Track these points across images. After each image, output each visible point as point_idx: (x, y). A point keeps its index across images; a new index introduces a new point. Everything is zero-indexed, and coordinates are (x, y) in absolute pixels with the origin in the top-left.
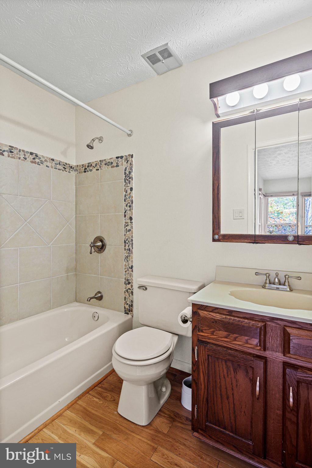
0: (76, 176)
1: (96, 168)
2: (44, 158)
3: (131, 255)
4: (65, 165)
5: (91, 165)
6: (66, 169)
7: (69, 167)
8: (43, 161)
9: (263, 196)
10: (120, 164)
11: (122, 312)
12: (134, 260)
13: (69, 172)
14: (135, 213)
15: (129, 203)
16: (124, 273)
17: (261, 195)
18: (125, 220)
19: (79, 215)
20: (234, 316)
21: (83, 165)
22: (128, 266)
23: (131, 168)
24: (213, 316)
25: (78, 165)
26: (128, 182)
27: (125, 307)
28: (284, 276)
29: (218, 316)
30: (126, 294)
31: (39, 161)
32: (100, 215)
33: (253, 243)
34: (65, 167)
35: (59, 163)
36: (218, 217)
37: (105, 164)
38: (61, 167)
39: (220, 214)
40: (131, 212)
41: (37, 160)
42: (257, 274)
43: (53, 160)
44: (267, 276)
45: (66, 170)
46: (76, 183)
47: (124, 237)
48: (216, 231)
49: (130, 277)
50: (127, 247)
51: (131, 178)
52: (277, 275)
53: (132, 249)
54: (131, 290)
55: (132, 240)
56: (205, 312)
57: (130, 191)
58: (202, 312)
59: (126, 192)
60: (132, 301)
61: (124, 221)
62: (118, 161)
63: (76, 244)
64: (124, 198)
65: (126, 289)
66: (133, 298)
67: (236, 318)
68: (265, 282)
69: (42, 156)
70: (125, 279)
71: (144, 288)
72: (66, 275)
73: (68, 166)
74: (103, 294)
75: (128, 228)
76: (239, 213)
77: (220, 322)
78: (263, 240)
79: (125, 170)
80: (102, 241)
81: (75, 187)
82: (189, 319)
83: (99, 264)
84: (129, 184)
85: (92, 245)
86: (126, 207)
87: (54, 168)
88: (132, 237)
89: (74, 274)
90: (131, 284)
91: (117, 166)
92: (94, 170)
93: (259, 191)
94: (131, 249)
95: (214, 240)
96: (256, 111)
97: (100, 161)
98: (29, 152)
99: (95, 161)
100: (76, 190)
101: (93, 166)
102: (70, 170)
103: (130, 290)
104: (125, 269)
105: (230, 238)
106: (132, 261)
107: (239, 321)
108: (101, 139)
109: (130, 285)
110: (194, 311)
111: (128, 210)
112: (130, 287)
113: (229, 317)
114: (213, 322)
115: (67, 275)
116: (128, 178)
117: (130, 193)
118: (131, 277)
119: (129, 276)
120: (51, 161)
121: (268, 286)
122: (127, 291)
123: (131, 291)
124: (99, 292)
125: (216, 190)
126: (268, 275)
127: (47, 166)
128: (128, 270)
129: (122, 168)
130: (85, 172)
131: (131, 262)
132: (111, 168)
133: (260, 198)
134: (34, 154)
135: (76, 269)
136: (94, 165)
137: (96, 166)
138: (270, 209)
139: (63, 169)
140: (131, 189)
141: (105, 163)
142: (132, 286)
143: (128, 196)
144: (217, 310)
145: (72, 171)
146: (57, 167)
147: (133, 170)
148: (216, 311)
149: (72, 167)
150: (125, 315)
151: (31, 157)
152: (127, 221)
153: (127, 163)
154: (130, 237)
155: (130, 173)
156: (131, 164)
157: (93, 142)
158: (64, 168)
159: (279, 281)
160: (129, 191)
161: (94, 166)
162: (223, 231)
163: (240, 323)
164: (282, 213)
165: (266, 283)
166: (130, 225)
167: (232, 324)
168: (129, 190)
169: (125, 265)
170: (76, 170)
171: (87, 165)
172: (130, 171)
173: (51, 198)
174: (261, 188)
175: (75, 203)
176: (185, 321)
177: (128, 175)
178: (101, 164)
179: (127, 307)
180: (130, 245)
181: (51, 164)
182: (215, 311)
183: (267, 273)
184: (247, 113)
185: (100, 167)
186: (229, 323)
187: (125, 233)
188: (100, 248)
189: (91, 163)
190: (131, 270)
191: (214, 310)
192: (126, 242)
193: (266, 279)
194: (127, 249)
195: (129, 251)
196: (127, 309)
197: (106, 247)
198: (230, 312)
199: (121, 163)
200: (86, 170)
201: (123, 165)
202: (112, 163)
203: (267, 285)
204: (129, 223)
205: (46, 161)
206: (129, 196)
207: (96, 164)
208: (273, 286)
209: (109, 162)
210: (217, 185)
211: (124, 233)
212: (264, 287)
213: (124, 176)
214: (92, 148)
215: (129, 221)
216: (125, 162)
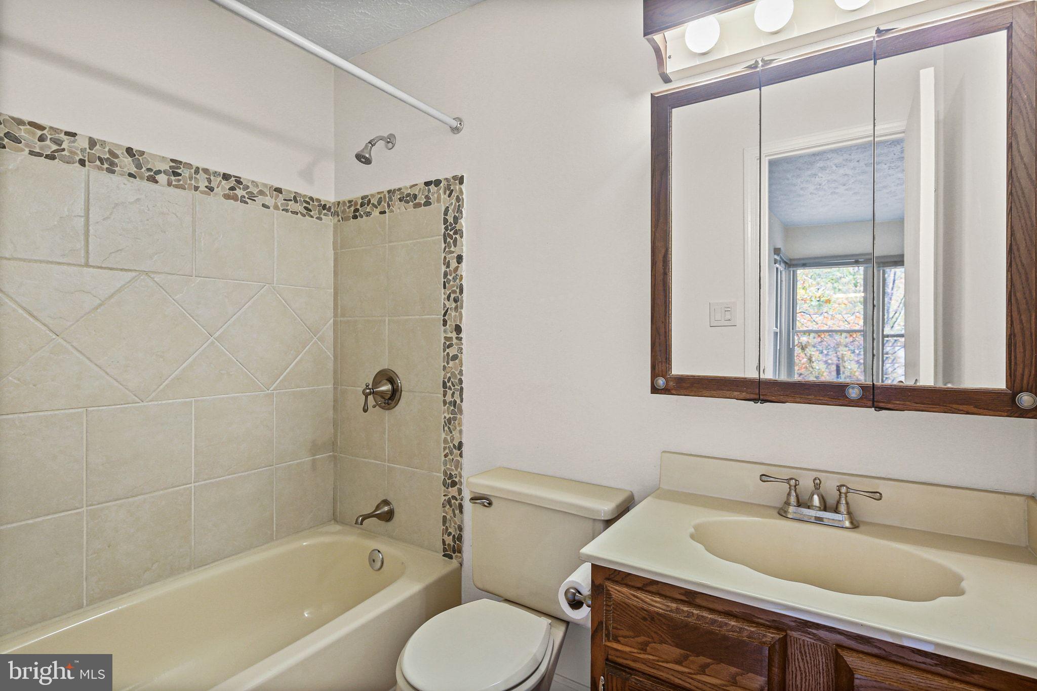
0: (335, 227)
1: (379, 209)
2: (257, 186)
3: (458, 416)
4: (308, 203)
5: (369, 201)
6: (311, 211)
7: (320, 205)
8: (254, 194)
9: (783, 265)
10: (433, 198)
11: (436, 552)
12: (464, 428)
13: (319, 219)
14: (468, 317)
15: (454, 292)
16: (443, 458)
17: (780, 264)
18: (445, 331)
19: (342, 319)
20: (699, 607)
21: (350, 202)
22: (452, 442)
23: (458, 209)
24: (646, 602)
25: (339, 202)
26: (452, 241)
27: (444, 541)
28: (835, 488)
29: (657, 604)
30: (446, 509)
31: (244, 193)
32: (389, 320)
33: (755, 400)
34: (310, 207)
35: (295, 198)
36: (665, 332)
37: (400, 200)
38: (299, 208)
39: (670, 323)
40: (457, 314)
41: (240, 192)
42: (764, 478)
43: (279, 190)
44: (790, 486)
45: (312, 213)
46: (335, 243)
47: (443, 373)
48: (659, 368)
49: (456, 468)
50: (449, 398)
51: (459, 232)
52: (817, 486)
53: (462, 401)
54: (459, 501)
55: (461, 381)
56: (625, 590)
57: (457, 265)
58: (616, 590)
59: (448, 266)
60: (460, 528)
61: (443, 335)
62: (429, 191)
63: (335, 386)
64: (443, 280)
65: (447, 498)
66: (462, 521)
67: (705, 614)
68: (785, 499)
69: (253, 182)
70: (445, 473)
71: (483, 500)
72: (309, 458)
73: (317, 204)
74: (394, 505)
75: (452, 351)
76: (723, 311)
77: (664, 620)
78: (779, 393)
79: (446, 213)
80: (391, 381)
81: (333, 252)
82: (585, 600)
83: (385, 434)
84: (455, 246)
85: (368, 391)
86: (447, 303)
87: (281, 208)
88: (461, 373)
89: (330, 455)
90: (458, 486)
91: (427, 203)
92: (376, 213)
93: (775, 254)
94: (458, 401)
95: (655, 390)
96: (761, 64)
97: (389, 192)
98: (219, 174)
99: (379, 193)
100: (336, 260)
101: (373, 204)
102: (320, 214)
103: (457, 500)
104: (445, 448)
105: (695, 385)
106: (461, 432)
107: (713, 622)
108: (390, 141)
109: (456, 487)
110: (597, 582)
111: (451, 308)
112: (456, 494)
113: (686, 609)
114: (645, 619)
115: (313, 459)
116: (451, 233)
117: (457, 267)
118: (459, 470)
119: (453, 468)
120: (274, 192)
121: (795, 513)
122: (449, 502)
123: (457, 503)
124: (386, 502)
125: (660, 265)
126: (793, 484)
127: (264, 205)
128: (452, 453)
129: (437, 209)
130: (355, 217)
131: (458, 435)
132: (414, 208)
133: (777, 269)
134: (233, 179)
135: (334, 444)
136: (374, 201)
137: (379, 205)
138: (800, 293)
139: (305, 212)
140: (460, 259)
141: (399, 197)
142: (460, 491)
143: (451, 276)
144: (655, 587)
145: (325, 215)
146: (289, 208)
147: (463, 213)
148: (653, 588)
149: (325, 205)
150: (444, 560)
151: (226, 185)
152: (449, 335)
153: (449, 196)
154: (457, 373)
155: (456, 219)
156: (458, 199)
157: (371, 148)
158: (306, 208)
159: (823, 499)
160: (454, 264)
161: (376, 203)
162: (678, 368)
163: (714, 628)
164: (828, 301)
165: (787, 503)
166: (457, 344)
167: (695, 628)
168: (455, 260)
169: (445, 441)
170: (336, 214)
171: (360, 201)
172: (457, 215)
173: (275, 279)
174: (778, 246)
175: (333, 290)
176: (576, 604)
177: (451, 224)
178: (390, 198)
179: (449, 540)
180: (457, 394)
181: (273, 200)
182: (649, 588)
183: (792, 479)
184: (739, 70)
185: (389, 206)
186: (687, 625)
187: (446, 364)
188: (387, 398)
189: (368, 196)
190: (459, 452)
191: (646, 585)
192: (448, 385)
193: (789, 494)
194: (450, 402)
195: (455, 406)
196: (449, 545)
197: (401, 395)
198: (690, 597)
199: (436, 195)
200: (357, 214)
201: (441, 201)
202: (415, 196)
203: (791, 509)
204: (455, 341)
205: (261, 193)
206: (454, 275)
207: (381, 198)
208: (806, 511)
209: (408, 195)
210: (663, 251)
211: (443, 364)
212: (782, 513)
213: (443, 226)
214: (368, 161)
215: (454, 335)
216: (445, 193)
